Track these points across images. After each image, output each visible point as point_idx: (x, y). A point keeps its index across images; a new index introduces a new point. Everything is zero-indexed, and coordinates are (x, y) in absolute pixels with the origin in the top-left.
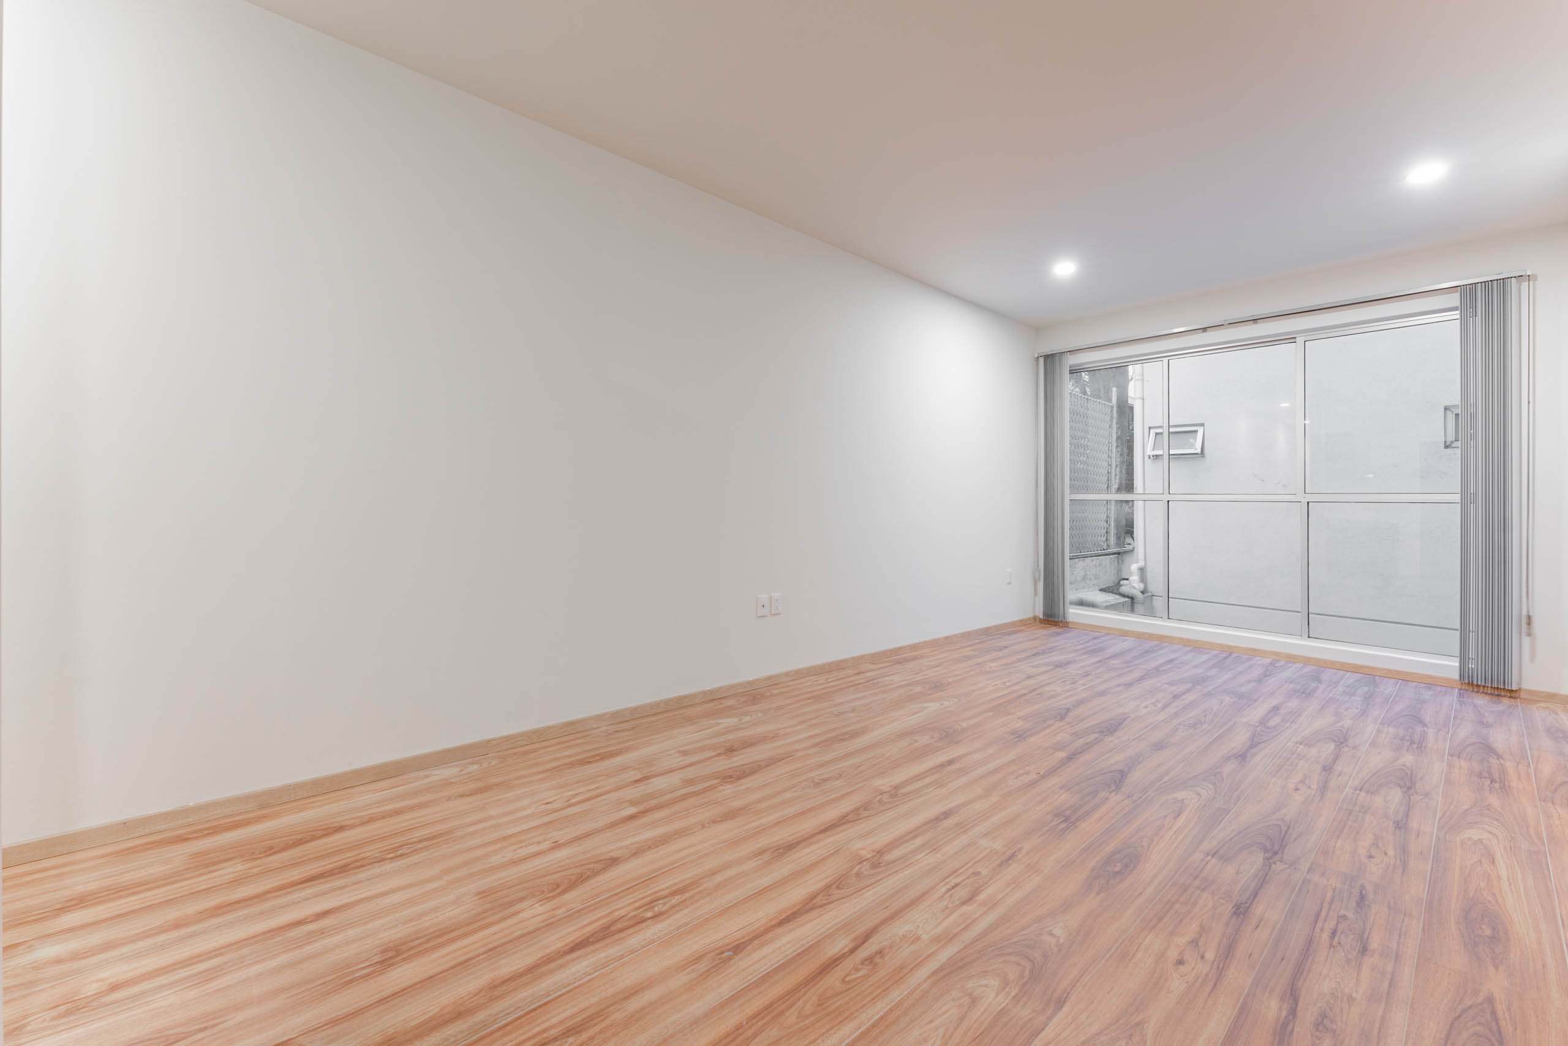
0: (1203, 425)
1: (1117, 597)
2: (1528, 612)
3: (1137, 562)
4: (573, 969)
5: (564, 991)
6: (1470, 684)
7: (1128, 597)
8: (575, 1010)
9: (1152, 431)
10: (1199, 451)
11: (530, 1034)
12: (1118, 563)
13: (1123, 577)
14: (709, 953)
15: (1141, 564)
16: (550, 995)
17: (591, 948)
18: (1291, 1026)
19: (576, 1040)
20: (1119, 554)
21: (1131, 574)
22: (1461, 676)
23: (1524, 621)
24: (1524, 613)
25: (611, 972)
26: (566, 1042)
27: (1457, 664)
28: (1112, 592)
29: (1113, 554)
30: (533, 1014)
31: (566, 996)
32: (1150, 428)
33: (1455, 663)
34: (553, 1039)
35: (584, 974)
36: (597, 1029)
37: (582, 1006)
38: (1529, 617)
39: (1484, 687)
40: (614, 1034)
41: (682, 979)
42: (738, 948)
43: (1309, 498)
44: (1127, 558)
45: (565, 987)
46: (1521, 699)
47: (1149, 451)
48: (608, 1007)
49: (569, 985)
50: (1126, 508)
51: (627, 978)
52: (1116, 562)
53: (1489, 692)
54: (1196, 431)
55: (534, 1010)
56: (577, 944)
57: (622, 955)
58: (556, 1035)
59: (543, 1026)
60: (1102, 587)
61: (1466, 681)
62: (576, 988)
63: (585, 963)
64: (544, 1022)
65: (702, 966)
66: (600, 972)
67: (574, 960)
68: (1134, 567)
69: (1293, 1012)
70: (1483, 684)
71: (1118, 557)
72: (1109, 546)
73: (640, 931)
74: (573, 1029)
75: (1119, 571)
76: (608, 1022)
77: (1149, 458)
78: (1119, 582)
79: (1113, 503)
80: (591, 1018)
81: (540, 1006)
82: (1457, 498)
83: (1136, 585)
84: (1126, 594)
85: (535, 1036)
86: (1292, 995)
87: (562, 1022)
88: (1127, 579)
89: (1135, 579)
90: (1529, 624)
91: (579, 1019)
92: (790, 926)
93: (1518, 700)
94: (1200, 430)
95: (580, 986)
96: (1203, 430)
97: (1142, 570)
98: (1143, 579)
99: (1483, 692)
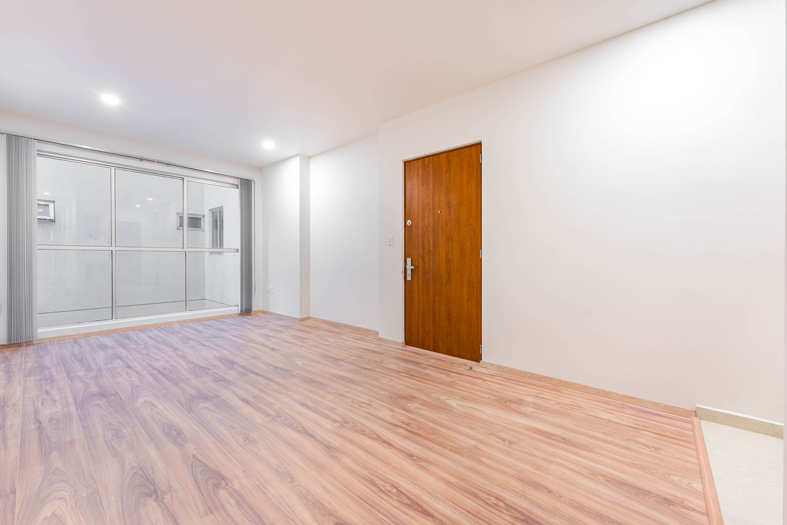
4: (443, 509)
5: (457, 508)
8: (465, 499)
11: (485, 510)
14: (416, 464)
16: (462, 512)
17: (426, 507)
19: (480, 493)
25: (440, 493)
26: (482, 496)
30: (475, 514)
31: (460, 505)
34: (483, 501)
35: (444, 504)
36: (471, 488)
37: (462, 497)
40: (470, 482)
41: (434, 469)
42: (411, 456)
45: (455, 508)
48: (460, 488)
49: (453, 507)
51: (441, 487)
53: (245, 315)
55: (473, 515)
56: (426, 514)
57: (427, 493)
58: (480, 501)
59: (479, 507)
62: (454, 504)
63: (438, 506)
64: (477, 508)
65: (425, 465)
66: (441, 498)
67: (436, 511)
73: (407, 491)
74: (475, 496)
76: (466, 486)
80: (467, 492)
81: (470, 513)
85: (485, 508)
87: (474, 501)
91: (470, 496)
92: (393, 443)
95: (452, 502)
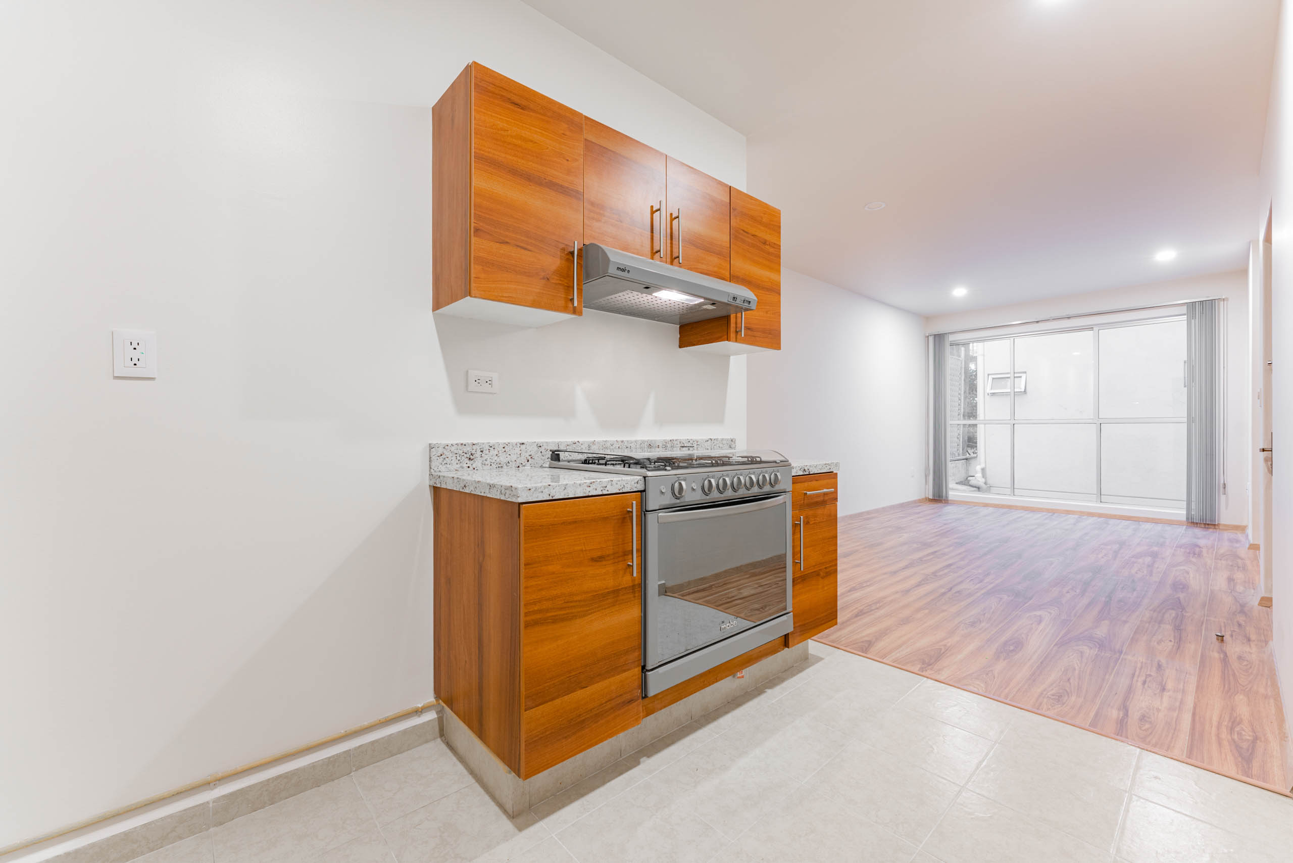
0: (1025, 372)
1: (969, 487)
2: (1224, 481)
3: (980, 464)
6: (1193, 523)
7: (976, 487)
9: (990, 376)
10: (1023, 390)
12: (966, 465)
13: (970, 475)
15: (983, 466)
18: (1126, 720)
20: (966, 459)
21: (976, 473)
22: (1187, 518)
23: (1221, 486)
24: (1222, 482)
27: (1185, 513)
28: (965, 485)
29: (963, 459)
32: (988, 375)
33: (1185, 512)
38: (1225, 484)
39: (1200, 524)
43: (1101, 421)
44: (972, 462)
46: (1219, 529)
47: (989, 391)
50: (971, 430)
52: (965, 465)
54: (1021, 377)
60: (957, 481)
61: (1190, 521)
68: (979, 468)
69: (1126, 714)
70: (1199, 522)
71: (966, 462)
72: (959, 455)
75: (967, 470)
77: (988, 395)
78: (967, 478)
79: (962, 425)
82: (1186, 420)
83: (980, 479)
84: (975, 485)
86: (1125, 708)
88: (974, 476)
89: (979, 475)
90: (1225, 488)
93: (1218, 530)
94: (1024, 376)
96: (1025, 377)
97: (983, 470)
98: (984, 476)
99: (1200, 527)
